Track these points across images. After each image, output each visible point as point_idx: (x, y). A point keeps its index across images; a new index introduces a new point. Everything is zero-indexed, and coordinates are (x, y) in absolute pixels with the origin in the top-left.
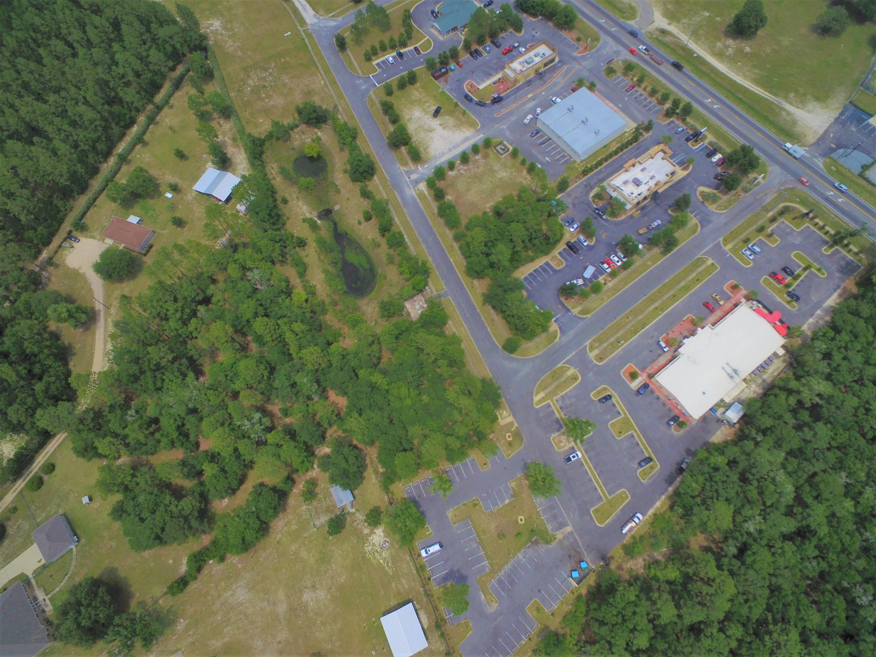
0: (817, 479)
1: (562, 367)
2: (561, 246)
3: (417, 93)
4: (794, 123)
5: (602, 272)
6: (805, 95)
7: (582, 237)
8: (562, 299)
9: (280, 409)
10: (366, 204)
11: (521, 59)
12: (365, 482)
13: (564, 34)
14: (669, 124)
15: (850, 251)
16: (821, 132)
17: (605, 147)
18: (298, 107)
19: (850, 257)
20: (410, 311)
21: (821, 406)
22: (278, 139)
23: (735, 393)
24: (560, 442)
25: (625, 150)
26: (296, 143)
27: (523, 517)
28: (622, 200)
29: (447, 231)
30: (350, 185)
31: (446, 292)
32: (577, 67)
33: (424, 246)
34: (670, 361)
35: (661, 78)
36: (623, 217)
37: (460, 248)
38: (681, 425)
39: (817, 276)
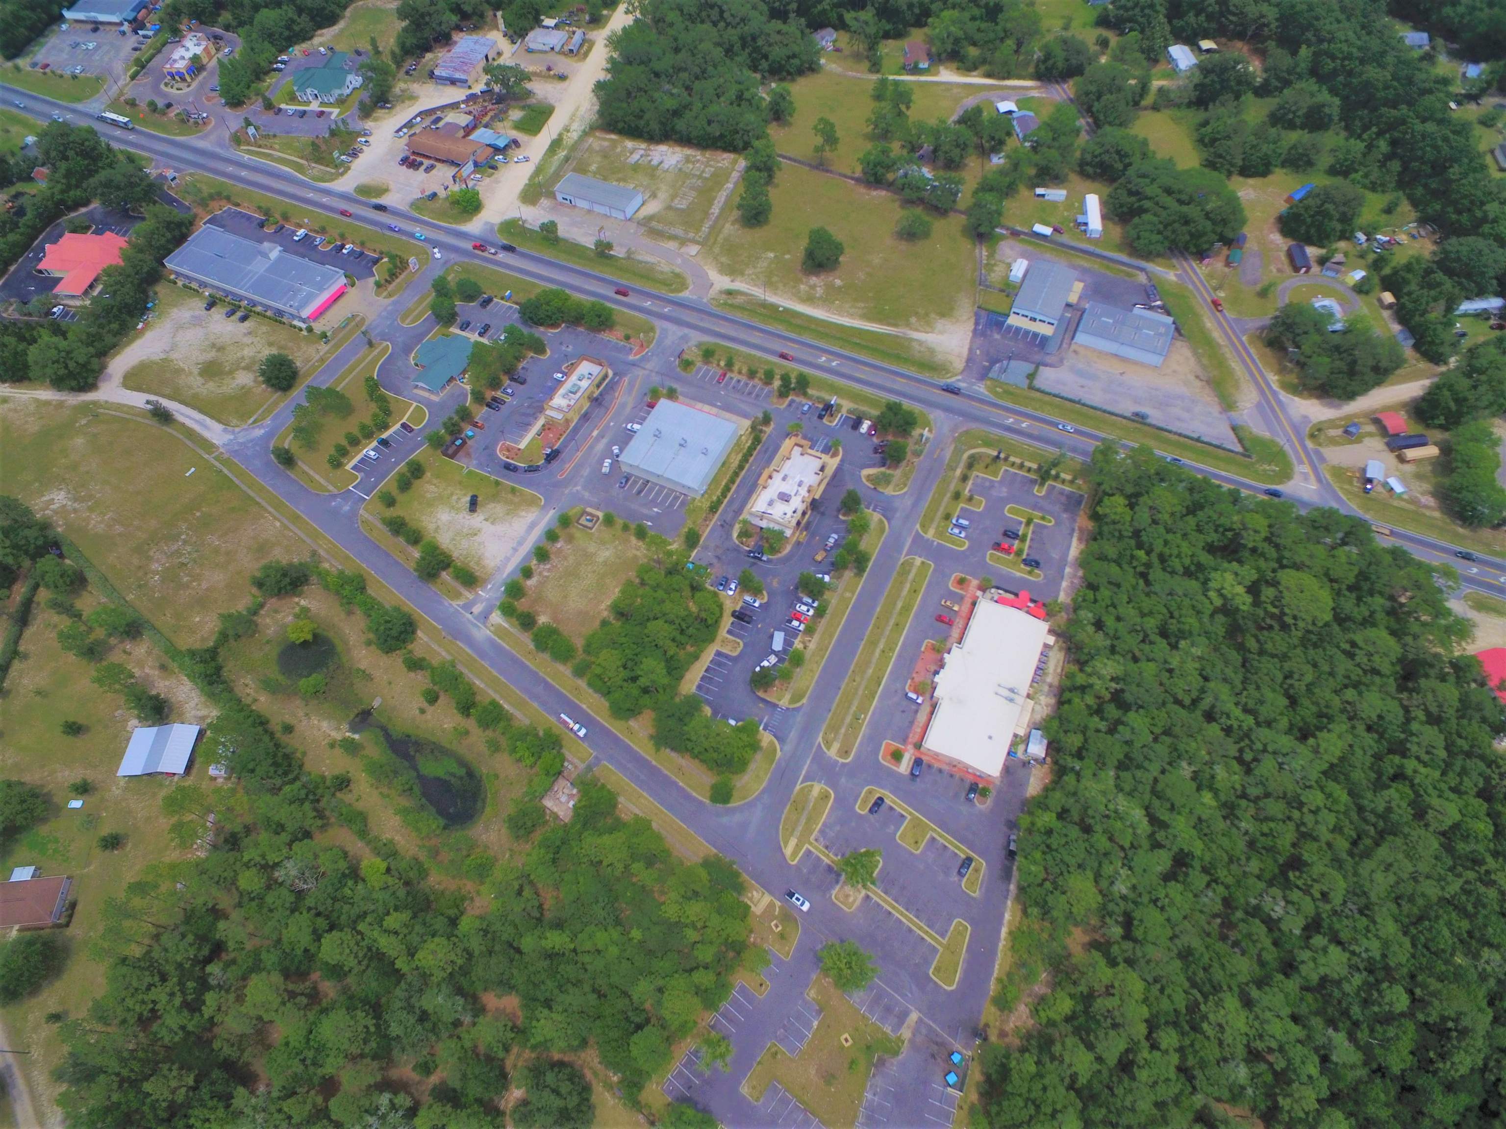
0: (1159, 787)
1: (802, 789)
2: (727, 621)
3: (432, 488)
4: (932, 351)
5: (795, 632)
6: (927, 315)
7: (748, 598)
8: (761, 694)
9: (414, 1069)
10: (421, 680)
11: (562, 391)
12: (597, 1112)
13: (605, 336)
14: (790, 405)
15: (1063, 482)
16: (965, 352)
17: (724, 464)
18: (254, 577)
19: (1067, 488)
20: (555, 810)
21: (1122, 691)
22: (238, 637)
23: (1026, 719)
24: (847, 896)
25: (751, 459)
26: (271, 631)
27: (846, 1035)
28: (777, 528)
29: (561, 668)
30: (385, 661)
31: (596, 758)
32: (640, 373)
33: (535, 705)
34: (932, 713)
35: (754, 352)
36: (788, 548)
37: (590, 684)
38: (984, 793)
39: (1045, 527)
